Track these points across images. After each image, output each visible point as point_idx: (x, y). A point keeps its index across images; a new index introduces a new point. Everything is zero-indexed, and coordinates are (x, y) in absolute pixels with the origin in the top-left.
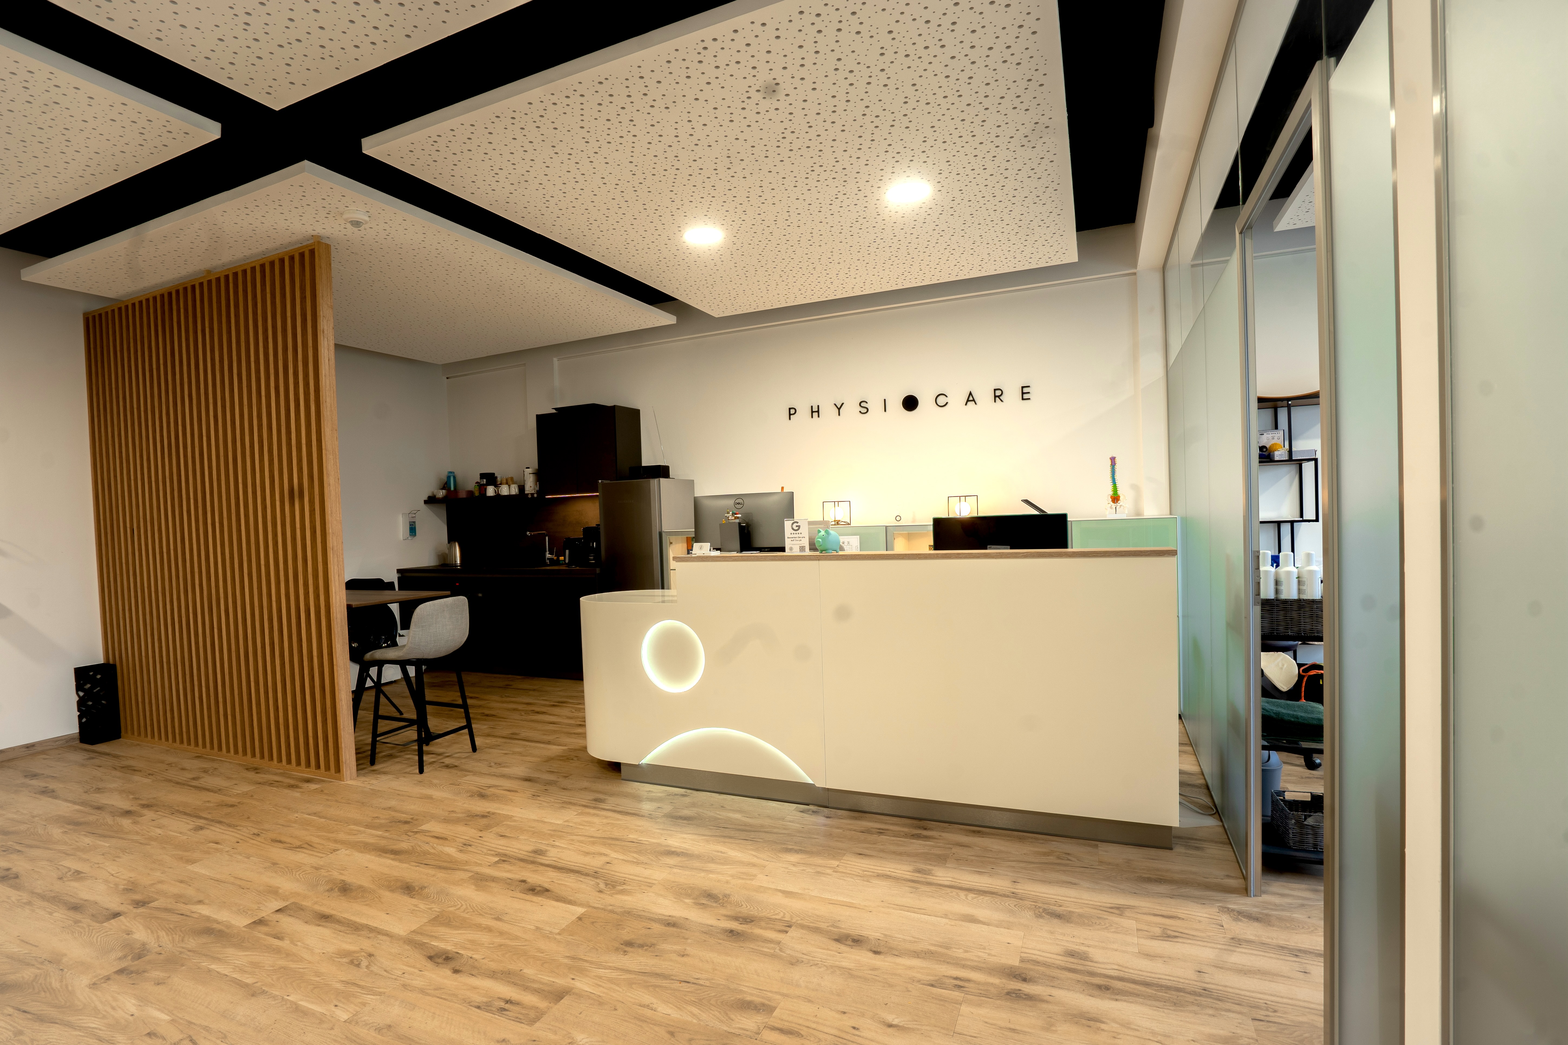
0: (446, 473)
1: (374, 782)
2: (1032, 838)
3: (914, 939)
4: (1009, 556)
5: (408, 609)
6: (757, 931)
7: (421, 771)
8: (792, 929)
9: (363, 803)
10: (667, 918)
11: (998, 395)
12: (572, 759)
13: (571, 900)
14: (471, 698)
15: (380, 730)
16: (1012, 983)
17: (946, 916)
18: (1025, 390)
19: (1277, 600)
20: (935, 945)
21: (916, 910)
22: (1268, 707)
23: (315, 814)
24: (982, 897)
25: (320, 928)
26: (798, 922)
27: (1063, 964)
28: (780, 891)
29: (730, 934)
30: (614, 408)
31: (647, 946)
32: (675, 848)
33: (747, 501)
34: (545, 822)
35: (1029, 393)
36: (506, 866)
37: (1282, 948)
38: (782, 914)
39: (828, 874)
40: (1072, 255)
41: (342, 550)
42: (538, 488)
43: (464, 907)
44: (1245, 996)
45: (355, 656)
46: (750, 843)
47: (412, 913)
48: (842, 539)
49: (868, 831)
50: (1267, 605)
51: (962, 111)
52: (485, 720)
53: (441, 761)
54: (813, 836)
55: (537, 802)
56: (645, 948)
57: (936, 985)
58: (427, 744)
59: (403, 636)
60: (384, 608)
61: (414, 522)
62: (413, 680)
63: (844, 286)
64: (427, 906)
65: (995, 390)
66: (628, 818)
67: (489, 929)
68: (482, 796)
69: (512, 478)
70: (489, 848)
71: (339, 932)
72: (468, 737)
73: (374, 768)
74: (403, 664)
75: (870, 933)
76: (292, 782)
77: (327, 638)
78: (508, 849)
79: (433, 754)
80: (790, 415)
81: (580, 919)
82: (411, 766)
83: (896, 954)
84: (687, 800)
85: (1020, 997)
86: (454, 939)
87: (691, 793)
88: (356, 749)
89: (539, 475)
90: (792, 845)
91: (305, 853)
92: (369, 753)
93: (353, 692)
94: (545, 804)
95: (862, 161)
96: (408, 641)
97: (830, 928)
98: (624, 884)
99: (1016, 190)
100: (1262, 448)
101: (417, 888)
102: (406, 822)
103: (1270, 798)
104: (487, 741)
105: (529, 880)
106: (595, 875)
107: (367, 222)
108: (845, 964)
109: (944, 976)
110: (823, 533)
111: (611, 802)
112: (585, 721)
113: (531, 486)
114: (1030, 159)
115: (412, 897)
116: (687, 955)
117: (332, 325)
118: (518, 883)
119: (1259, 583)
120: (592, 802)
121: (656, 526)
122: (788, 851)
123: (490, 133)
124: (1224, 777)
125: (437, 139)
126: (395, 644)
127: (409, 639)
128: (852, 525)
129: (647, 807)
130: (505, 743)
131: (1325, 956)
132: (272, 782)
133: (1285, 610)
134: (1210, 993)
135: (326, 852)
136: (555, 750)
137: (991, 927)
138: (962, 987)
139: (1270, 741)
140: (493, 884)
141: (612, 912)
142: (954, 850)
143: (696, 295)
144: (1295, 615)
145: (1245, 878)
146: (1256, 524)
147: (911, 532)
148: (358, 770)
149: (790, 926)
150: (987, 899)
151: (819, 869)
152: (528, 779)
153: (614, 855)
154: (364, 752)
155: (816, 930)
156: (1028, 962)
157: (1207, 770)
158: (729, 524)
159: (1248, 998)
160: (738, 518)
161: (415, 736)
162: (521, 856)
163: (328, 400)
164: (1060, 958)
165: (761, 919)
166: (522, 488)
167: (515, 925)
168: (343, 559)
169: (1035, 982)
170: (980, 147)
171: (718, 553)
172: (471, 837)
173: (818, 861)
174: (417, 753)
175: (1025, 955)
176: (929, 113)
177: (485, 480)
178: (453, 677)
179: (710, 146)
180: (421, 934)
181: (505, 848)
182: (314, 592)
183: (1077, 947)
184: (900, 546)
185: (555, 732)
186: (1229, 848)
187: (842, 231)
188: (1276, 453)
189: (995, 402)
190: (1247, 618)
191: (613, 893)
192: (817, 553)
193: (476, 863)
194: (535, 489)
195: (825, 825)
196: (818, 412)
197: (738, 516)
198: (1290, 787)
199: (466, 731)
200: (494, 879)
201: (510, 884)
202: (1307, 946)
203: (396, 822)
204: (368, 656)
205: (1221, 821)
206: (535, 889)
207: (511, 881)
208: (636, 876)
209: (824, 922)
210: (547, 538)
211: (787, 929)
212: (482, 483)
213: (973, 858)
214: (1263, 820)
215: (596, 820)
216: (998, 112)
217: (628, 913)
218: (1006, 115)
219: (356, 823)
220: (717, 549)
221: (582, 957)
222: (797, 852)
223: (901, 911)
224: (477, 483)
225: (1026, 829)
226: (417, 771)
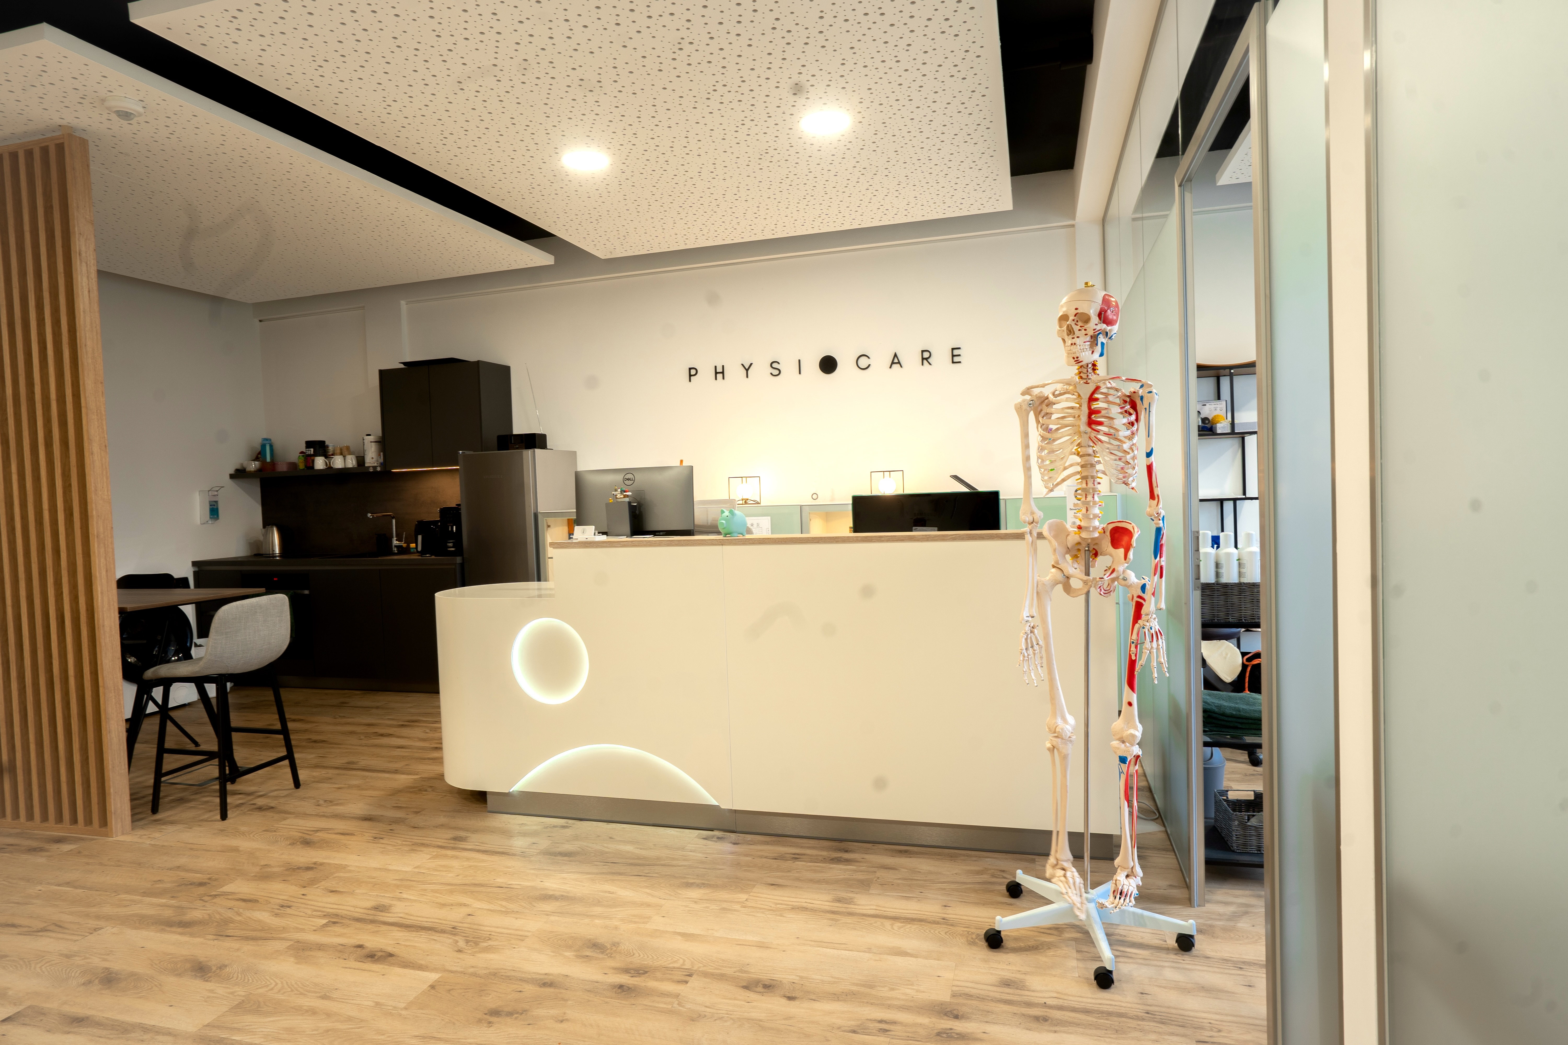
0: (260, 441)
1: (157, 835)
2: (964, 855)
3: (833, 980)
4: (936, 538)
5: (207, 611)
6: (652, 984)
7: (224, 816)
8: (692, 978)
9: (139, 864)
10: (542, 977)
11: (926, 357)
12: (426, 791)
13: (422, 965)
14: (294, 720)
15: (166, 768)
16: (942, 1021)
17: (869, 950)
18: (956, 352)
19: (1217, 584)
20: (857, 985)
21: (836, 945)
22: (1210, 700)
23: (68, 884)
24: (909, 926)
25: (69, 1036)
26: (700, 970)
27: (997, 995)
28: (679, 934)
29: (620, 990)
30: (478, 363)
31: (517, 1013)
32: (554, 890)
33: (638, 477)
34: (389, 870)
35: (959, 355)
36: (337, 929)
37: (1226, 960)
38: (681, 961)
39: (735, 910)
40: (1006, 203)
41: (112, 537)
42: (381, 460)
43: (280, 986)
44: (1189, 1016)
45: (130, 673)
46: (644, 879)
47: (206, 1001)
48: (749, 521)
49: (781, 857)
50: (1206, 589)
51: (885, 32)
52: (313, 748)
53: (252, 802)
54: (718, 867)
55: (380, 845)
56: (516, 1016)
57: (859, 1031)
58: (233, 782)
59: (200, 646)
60: (174, 613)
61: (216, 502)
62: (214, 702)
63: (752, 227)
64: (229, 990)
65: (923, 351)
66: (495, 858)
67: (313, 1012)
68: (307, 843)
69: (348, 448)
70: (314, 908)
71: (98, 1039)
72: (288, 770)
73: (158, 816)
74: (199, 682)
75: (784, 976)
76: (34, 844)
77: (89, 652)
78: (340, 907)
79: (240, 794)
80: (690, 376)
81: (432, 987)
82: (210, 811)
83: (814, 998)
84: (568, 832)
85: (952, 1037)
86: (263, 1030)
87: (573, 824)
88: (131, 795)
89: (383, 443)
90: (694, 879)
91: (51, 938)
92: (151, 798)
93: (127, 720)
94: (390, 848)
95: (772, 83)
96: (206, 652)
97: (737, 974)
98: (490, 939)
99: (945, 125)
100: (1204, 420)
101: (214, 968)
102: (201, 884)
103: (1214, 798)
104: (314, 774)
105: (367, 944)
106: (454, 931)
107: (140, 115)
108: (755, 1015)
109: (867, 1020)
110: (727, 513)
111: (475, 840)
112: (441, 743)
113: (372, 458)
114: (960, 92)
115: (207, 981)
116: (567, 1020)
117: (92, 247)
118: (352, 949)
119: (1198, 566)
120: (450, 841)
121: (530, 506)
122: (688, 885)
123: (310, 14)
124: (1166, 777)
125: (237, 14)
126: (188, 657)
127: (207, 649)
128: (762, 504)
129: (519, 843)
130: (338, 774)
131: (1267, 966)
132: (3, 847)
133: (1226, 594)
134: (1153, 1016)
135: (83, 934)
136: (403, 780)
137: (919, 960)
138: (887, 1031)
139: (1212, 736)
140: (320, 954)
141: (474, 975)
142: (878, 874)
143: (578, 231)
144: (1235, 599)
145: (1188, 886)
146: (1195, 502)
147: (828, 512)
148: (133, 821)
149: (690, 975)
150: (914, 927)
151: (725, 905)
152: (368, 819)
153: (477, 904)
154: (143, 797)
155: (721, 977)
156: (960, 996)
157: (1149, 770)
158: (617, 503)
159: (1191, 1019)
160: (628, 496)
161: (216, 773)
162: (357, 915)
163: (89, 343)
164: (995, 989)
165: (656, 969)
166: (361, 460)
167: (347, 1003)
168: (113, 549)
169: (968, 1018)
170: (904, 74)
171: (604, 538)
172: (291, 896)
173: (724, 895)
174: (218, 794)
175: (957, 989)
176: (848, 31)
177: (312, 450)
178: (269, 695)
179: (592, 53)
180: (218, 1027)
181: (336, 907)
182: (71, 592)
183: (1013, 975)
184: (817, 529)
185: (403, 758)
186: (1171, 856)
187: (750, 163)
188: (1219, 425)
189: (923, 365)
190: (1187, 603)
191: (475, 952)
192: (720, 537)
193: (297, 928)
194: (377, 461)
195: (732, 853)
196: (723, 373)
197: (627, 493)
198: (1235, 786)
199: (286, 762)
200: (320, 947)
201: (341, 951)
202: (1251, 958)
203: (186, 885)
204: (149, 674)
205: (1164, 826)
206: (375, 955)
207: (343, 947)
208: (504, 928)
209: (731, 967)
210: (394, 521)
211: (687, 978)
212: (308, 453)
213: (900, 881)
214: (1205, 822)
215: (455, 863)
216: (925, 35)
217: (495, 975)
218: (933, 39)
219: (129, 890)
220: (604, 533)
221: (436, 1035)
222: (699, 886)
223: (819, 948)
224: (302, 453)
225: (955, 845)
226: (218, 817)
